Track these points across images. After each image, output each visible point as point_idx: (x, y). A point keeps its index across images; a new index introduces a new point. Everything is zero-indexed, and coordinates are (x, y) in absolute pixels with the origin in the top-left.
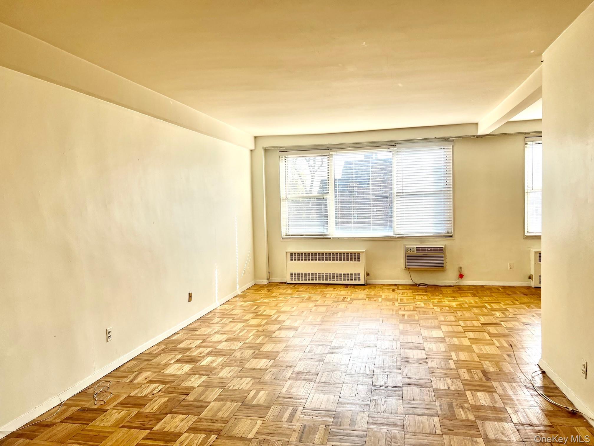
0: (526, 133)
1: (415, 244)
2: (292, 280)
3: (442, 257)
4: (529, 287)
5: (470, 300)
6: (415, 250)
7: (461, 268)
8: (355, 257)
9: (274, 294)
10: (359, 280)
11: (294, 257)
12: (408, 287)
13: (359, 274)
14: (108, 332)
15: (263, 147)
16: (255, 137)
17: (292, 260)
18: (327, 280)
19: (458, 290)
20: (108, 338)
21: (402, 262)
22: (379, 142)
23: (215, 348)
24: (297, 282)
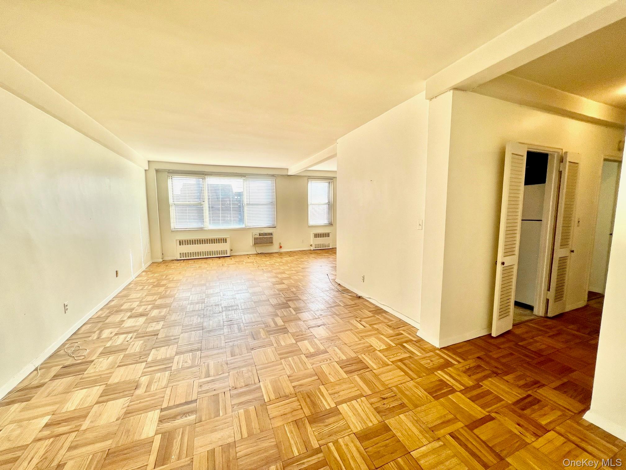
0: (309, 176)
1: (258, 232)
2: (181, 257)
3: (272, 238)
4: (311, 250)
5: (289, 259)
6: (258, 235)
7: (280, 243)
8: (225, 240)
9: (172, 267)
10: (227, 253)
11: (181, 243)
12: (255, 255)
13: (226, 250)
14: (65, 306)
16: (149, 161)
17: (180, 245)
18: (206, 255)
19: (280, 254)
20: (66, 310)
21: (251, 242)
23: (154, 304)
24: (185, 258)
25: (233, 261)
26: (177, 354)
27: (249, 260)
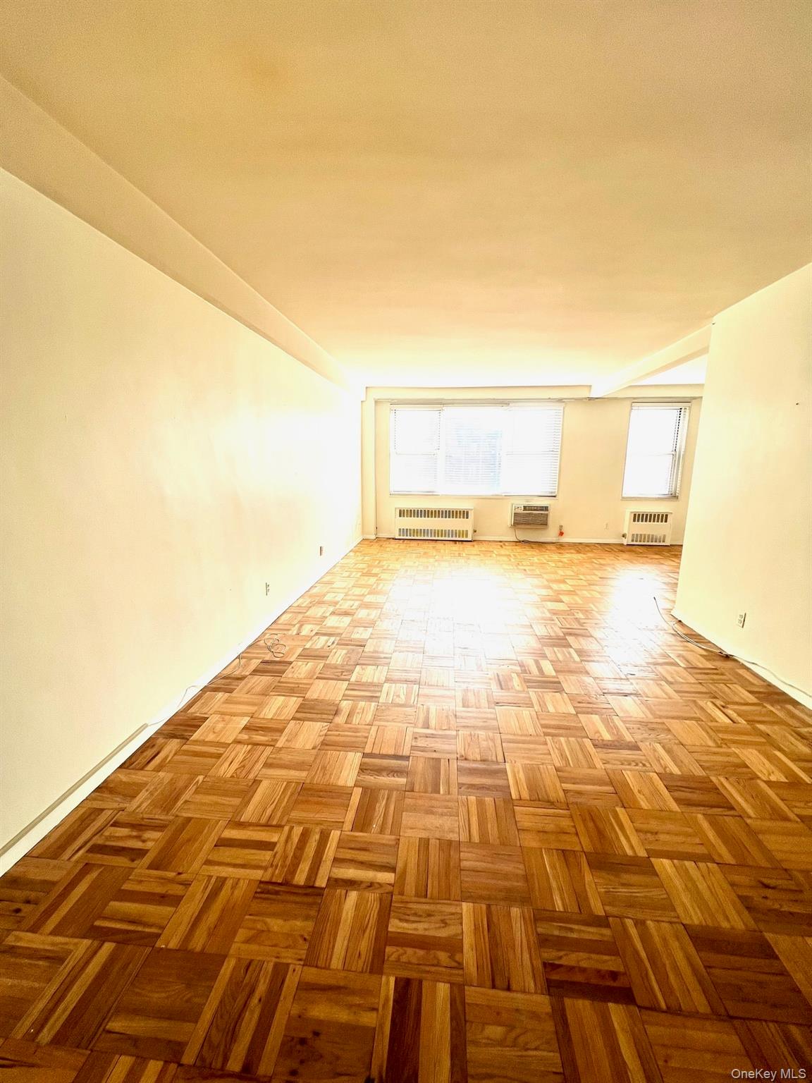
0: (634, 398)
1: (523, 503)
2: (400, 535)
3: (547, 515)
4: (622, 545)
5: (577, 557)
6: (523, 508)
7: (562, 526)
9: (388, 549)
10: (467, 536)
11: (402, 513)
12: (514, 544)
13: (467, 531)
14: (267, 586)
15: (374, 399)
17: (400, 516)
18: (435, 536)
19: (560, 546)
20: (267, 591)
21: (509, 520)
22: (494, 399)
23: (362, 600)
24: (405, 537)
25: (475, 549)
26: (387, 680)
27: (503, 552)
